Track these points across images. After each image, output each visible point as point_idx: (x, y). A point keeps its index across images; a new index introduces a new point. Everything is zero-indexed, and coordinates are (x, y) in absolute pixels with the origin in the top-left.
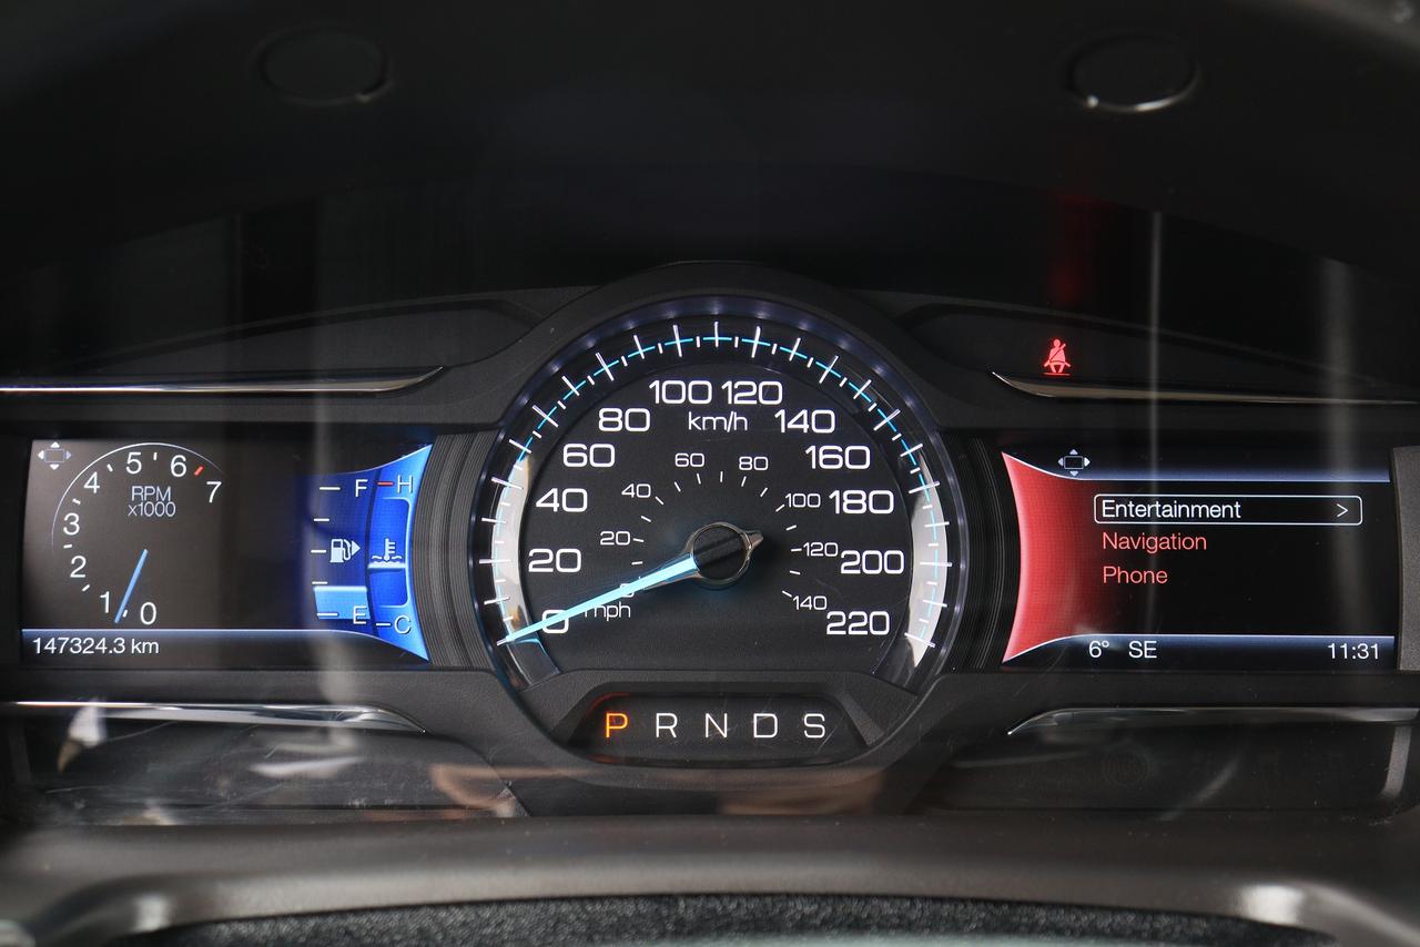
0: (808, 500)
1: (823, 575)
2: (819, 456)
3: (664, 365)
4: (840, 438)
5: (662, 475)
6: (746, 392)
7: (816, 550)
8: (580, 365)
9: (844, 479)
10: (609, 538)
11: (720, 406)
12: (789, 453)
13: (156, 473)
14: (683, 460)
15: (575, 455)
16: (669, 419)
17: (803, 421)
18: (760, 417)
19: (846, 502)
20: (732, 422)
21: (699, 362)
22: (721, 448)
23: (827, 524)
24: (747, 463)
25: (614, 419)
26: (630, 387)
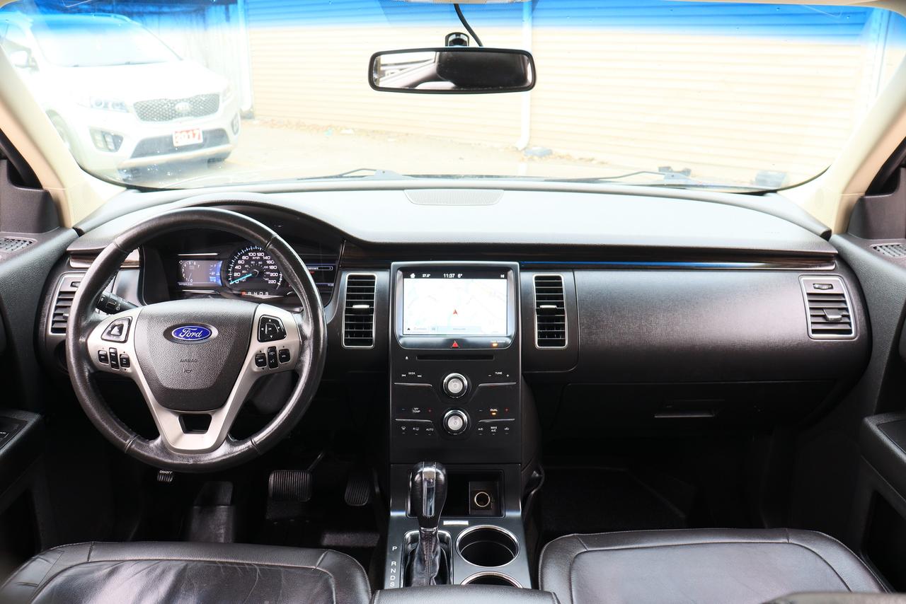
0: (267, 267)
1: (268, 276)
2: (268, 262)
3: (250, 251)
4: (271, 260)
5: (250, 264)
6: (260, 254)
7: (267, 273)
8: (240, 252)
9: (271, 265)
10: (243, 272)
11: (257, 256)
12: (265, 262)
13: (192, 264)
14: (252, 262)
15: (240, 262)
16: (251, 258)
17: (266, 258)
18: (261, 257)
19: (272, 267)
20: (258, 258)
21: (254, 251)
22: (257, 261)
23: (269, 270)
24: (260, 263)
25: (244, 258)
26: (246, 254)
